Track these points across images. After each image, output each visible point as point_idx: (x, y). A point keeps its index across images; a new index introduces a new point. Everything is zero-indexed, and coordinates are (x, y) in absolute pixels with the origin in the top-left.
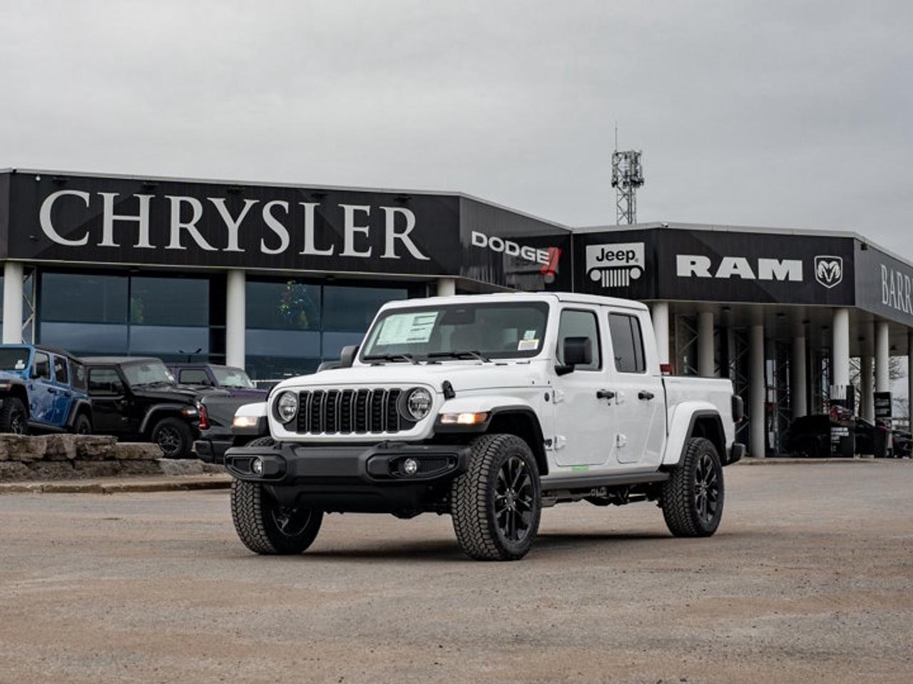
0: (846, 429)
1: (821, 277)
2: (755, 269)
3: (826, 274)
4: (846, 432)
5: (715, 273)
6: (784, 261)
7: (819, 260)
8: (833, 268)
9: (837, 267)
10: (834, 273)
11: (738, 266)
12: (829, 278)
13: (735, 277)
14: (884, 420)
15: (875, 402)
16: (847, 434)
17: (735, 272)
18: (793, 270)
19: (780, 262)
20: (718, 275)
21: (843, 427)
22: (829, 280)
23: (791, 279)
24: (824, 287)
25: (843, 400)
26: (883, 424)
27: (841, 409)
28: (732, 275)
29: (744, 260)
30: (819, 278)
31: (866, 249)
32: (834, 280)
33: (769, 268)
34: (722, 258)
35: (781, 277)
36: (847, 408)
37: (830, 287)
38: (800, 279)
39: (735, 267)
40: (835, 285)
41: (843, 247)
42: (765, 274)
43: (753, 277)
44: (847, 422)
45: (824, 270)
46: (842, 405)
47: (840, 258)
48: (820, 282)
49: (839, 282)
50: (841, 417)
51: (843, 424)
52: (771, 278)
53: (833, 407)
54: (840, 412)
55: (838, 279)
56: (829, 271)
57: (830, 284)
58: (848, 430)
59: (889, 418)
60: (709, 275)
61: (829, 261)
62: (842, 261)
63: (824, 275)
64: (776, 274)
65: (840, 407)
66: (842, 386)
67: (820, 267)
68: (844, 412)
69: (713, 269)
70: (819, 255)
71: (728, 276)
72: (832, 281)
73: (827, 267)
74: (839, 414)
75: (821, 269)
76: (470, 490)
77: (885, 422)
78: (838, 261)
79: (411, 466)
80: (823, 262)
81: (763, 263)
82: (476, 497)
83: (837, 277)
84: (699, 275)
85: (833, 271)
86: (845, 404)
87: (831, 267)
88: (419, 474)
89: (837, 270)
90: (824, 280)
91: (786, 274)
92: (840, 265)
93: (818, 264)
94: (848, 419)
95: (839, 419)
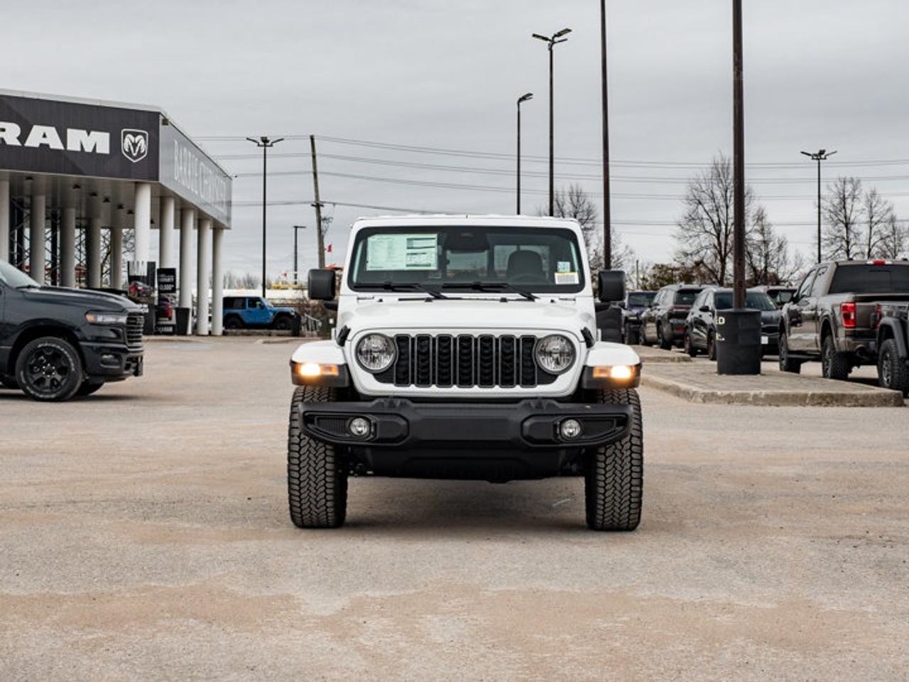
0: (146, 306)
1: (127, 150)
2: (64, 139)
3: (132, 149)
4: (146, 308)
5: (25, 142)
6: (92, 133)
7: (126, 133)
8: (138, 142)
9: (142, 142)
10: (140, 147)
11: (47, 134)
12: (135, 152)
13: (44, 147)
14: (169, 296)
15: (159, 278)
16: (147, 311)
17: (44, 141)
18: (99, 142)
19: (89, 134)
20: (28, 144)
21: (143, 303)
22: (135, 155)
23: (98, 151)
24: (130, 161)
25: (143, 277)
26: (167, 300)
27: (141, 286)
28: (41, 145)
29: (53, 129)
30: (125, 151)
31: (167, 124)
32: (140, 154)
33: (78, 140)
34: (32, 126)
35: (88, 149)
36: (148, 284)
37: (135, 162)
38: (107, 152)
39: (44, 136)
40: (140, 159)
41: (150, 122)
42: (73, 145)
43: (61, 147)
44: (147, 298)
45: (130, 144)
46: (143, 282)
47: (146, 132)
48: (125, 155)
49: (144, 156)
50: (141, 293)
51: (143, 300)
52: (78, 149)
53: (133, 283)
54: (140, 288)
55: (143, 154)
56: (135, 145)
57: (135, 158)
58: (149, 307)
59: (174, 294)
60: (18, 144)
61: (135, 135)
62: (147, 134)
63: (129, 149)
64: (84, 147)
65: (140, 283)
66: (143, 263)
67: (127, 140)
68: (144, 288)
69: (23, 137)
70: (125, 128)
71: (37, 145)
72: (138, 155)
73: (133, 141)
74: (139, 291)
75: (127, 142)
76: (623, 454)
77: (169, 298)
78: (144, 135)
79: (571, 428)
80: (130, 136)
81: (71, 133)
82: (630, 462)
83: (142, 151)
84: (8, 142)
85: (139, 145)
86: (145, 280)
87: (136, 142)
88: (583, 437)
89: (143, 144)
90: (129, 153)
91: (93, 146)
92: (145, 139)
93: (124, 138)
94: (148, 296)
95: (139, 296)
